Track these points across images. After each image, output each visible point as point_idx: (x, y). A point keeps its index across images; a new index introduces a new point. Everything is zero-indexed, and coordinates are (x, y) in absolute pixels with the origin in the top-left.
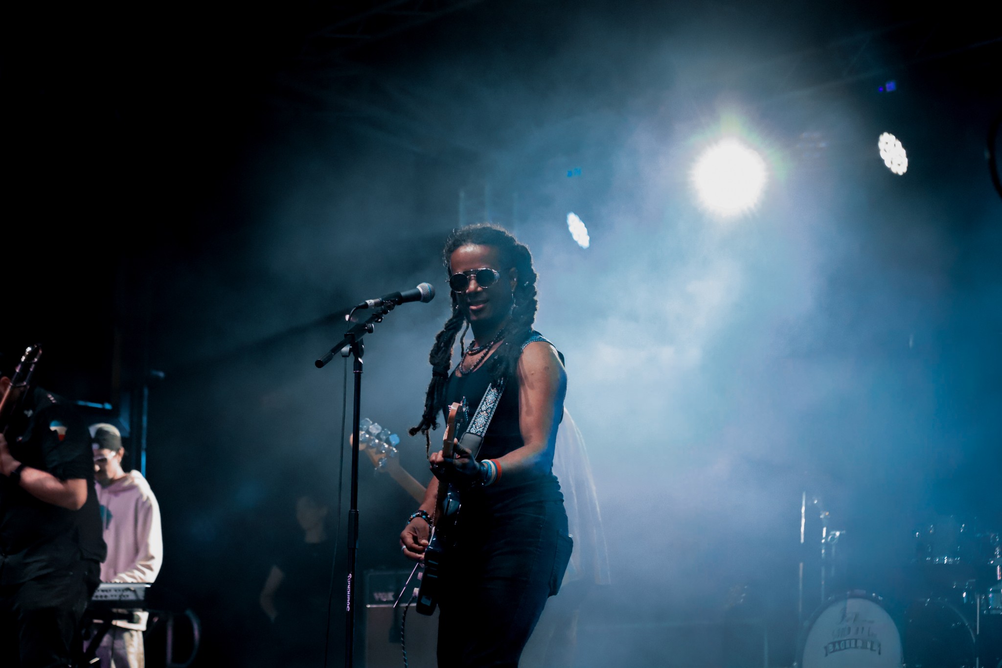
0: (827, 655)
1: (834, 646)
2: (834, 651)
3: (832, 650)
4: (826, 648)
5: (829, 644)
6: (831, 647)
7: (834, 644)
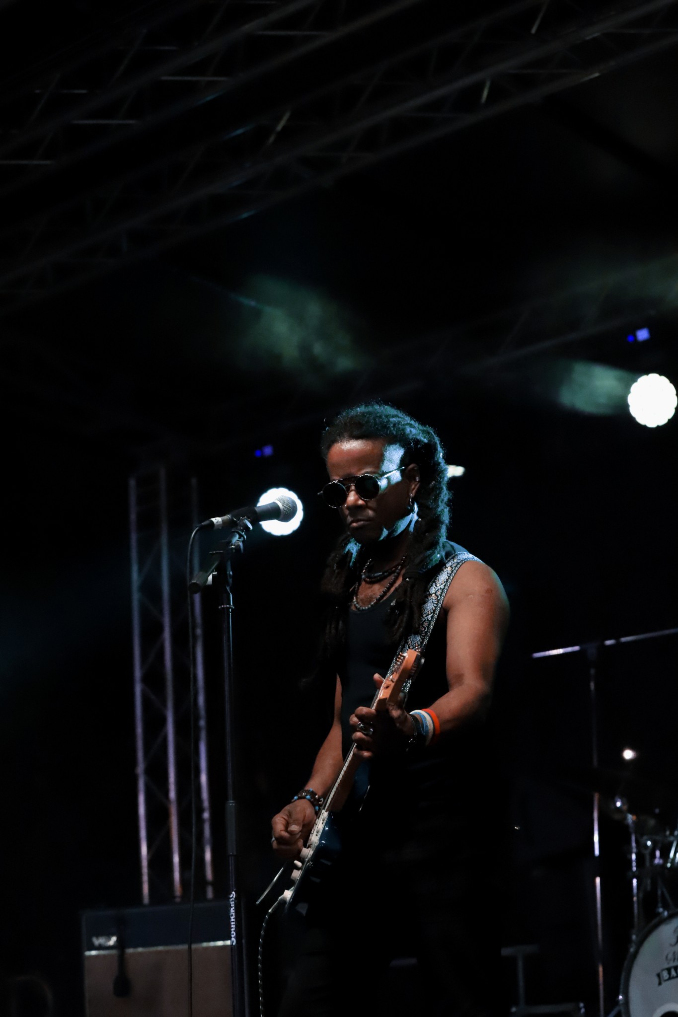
0: (660, 984)
1: (669, 973)
2: (670, 978)
3: (667, 978)
4: (659, 975)
5: (663, 970)
6: (665, 975)
7: (669, 970)
